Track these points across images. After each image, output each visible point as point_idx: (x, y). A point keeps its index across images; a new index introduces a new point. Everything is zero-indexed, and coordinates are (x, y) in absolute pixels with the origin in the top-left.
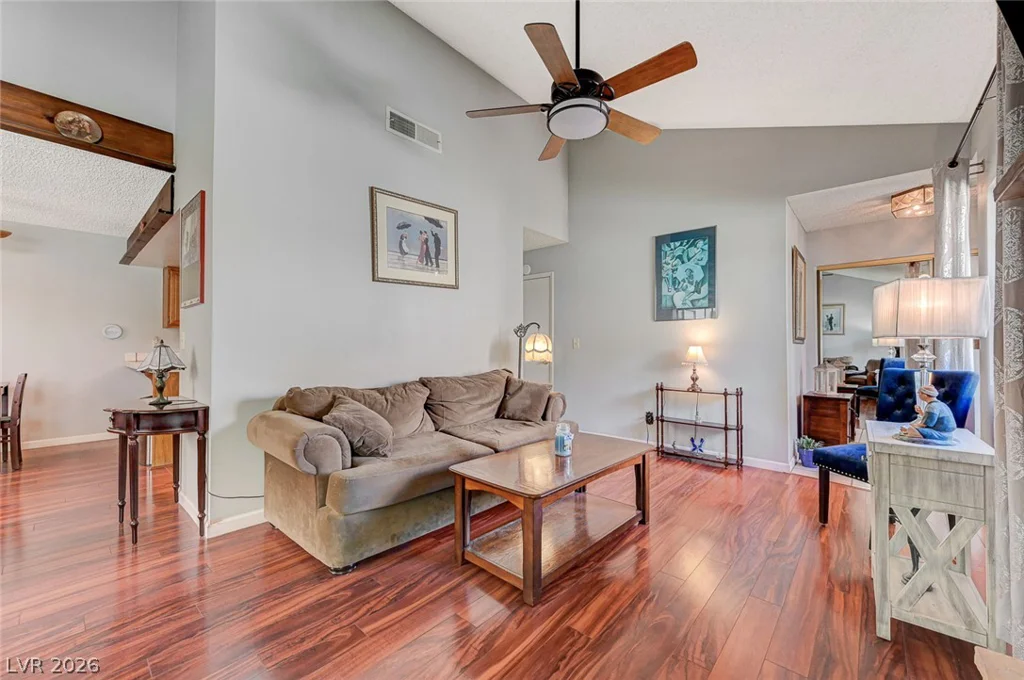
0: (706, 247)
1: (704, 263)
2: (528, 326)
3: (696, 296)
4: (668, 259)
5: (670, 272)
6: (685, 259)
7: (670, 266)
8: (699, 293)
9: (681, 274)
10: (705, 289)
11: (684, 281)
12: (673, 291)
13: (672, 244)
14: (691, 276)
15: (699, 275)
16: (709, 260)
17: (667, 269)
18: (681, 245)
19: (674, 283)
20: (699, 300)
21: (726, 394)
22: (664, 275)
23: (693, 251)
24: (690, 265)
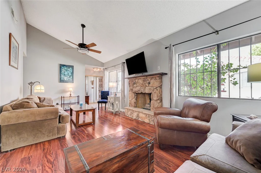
0: (72, 69)
1: (71, 72)
2: (34, 83)
3: (69, 78)
4: (63, 70)
5: (64, 73)
6: (67, 71)
7: (63, 71)
8: (70, 78)
9: (66, 73)
10: (71, 77)
11: (67, 75)
12: (64, 77)
13: (64, 67)
14: (68, 74)
15: (70, 74)
16: (72, 72)
17: (62, 72)
18: (66, 67)
19: (64, 75)
20: (70, 79)
21: (78, 97)
22: (62, 73)
23: (69, 69)
24: (68, 72)
